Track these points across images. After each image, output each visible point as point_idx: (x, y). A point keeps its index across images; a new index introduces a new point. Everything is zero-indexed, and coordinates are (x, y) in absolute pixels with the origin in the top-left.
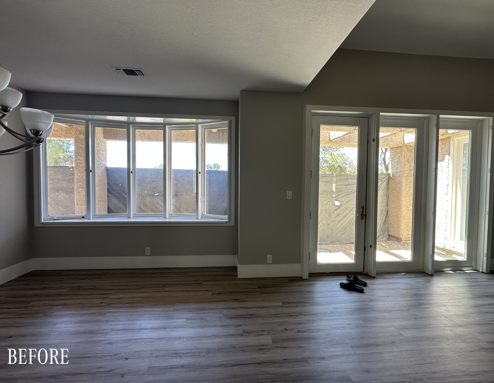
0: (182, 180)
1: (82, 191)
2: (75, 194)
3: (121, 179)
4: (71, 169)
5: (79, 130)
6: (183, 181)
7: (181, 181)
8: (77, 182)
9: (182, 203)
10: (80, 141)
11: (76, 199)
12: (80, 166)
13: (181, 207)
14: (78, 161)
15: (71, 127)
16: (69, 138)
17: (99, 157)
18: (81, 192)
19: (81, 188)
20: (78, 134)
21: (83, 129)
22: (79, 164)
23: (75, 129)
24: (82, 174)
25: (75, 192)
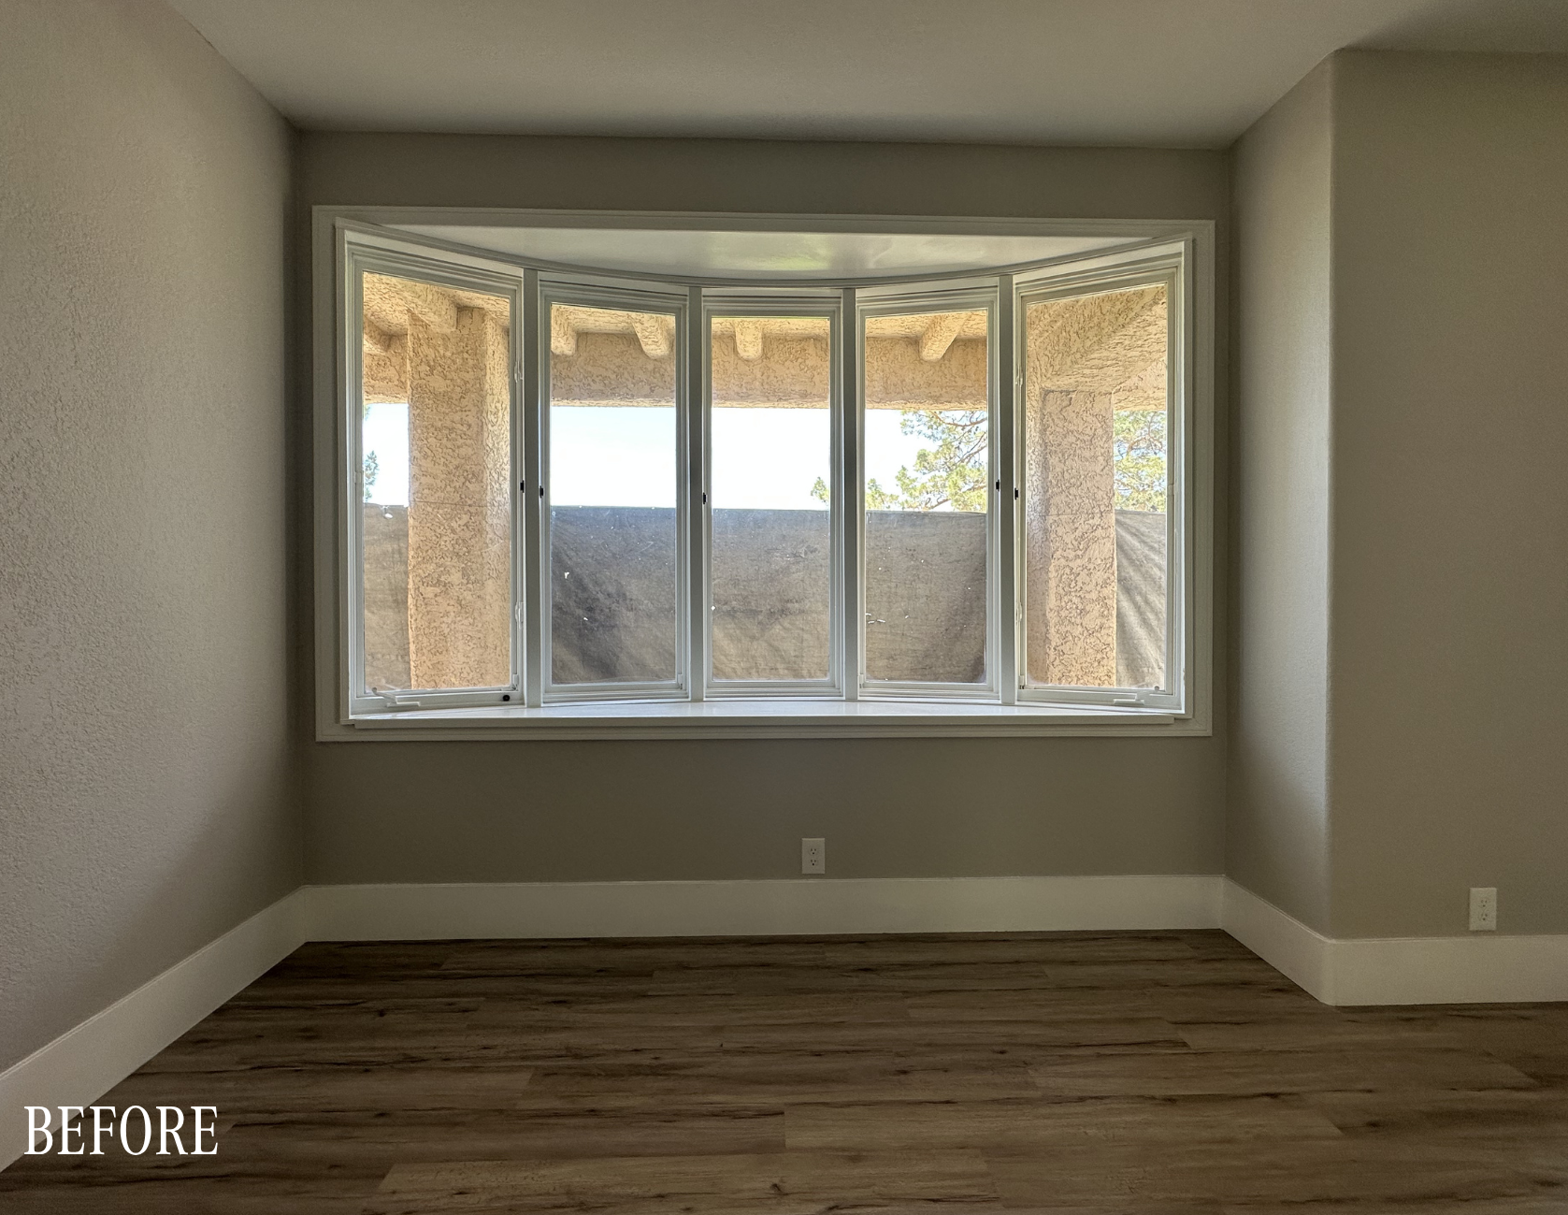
0: (806, 554)
1: (436, 596)
2: (412, 610)
3: (573, 554)
4: (388, 516)
5: (430, 358)
6: (811, 556)
7: (803, 556)
8: (419, 563)
9: (805, 644)
10: (431, 402)
11: (414, 627)
12: (432, 500)
13: (803, 657)
14: (423, 480)
15: (388, 354)
16: (381, 396)
17: (498, 466)
18: (433, 601)
19: (435, 586)
20: (422, 375)
21: (442, 352)
22: (426, 491)
23: (411, 354)
24: (439, 531)
25: (410, 600)
